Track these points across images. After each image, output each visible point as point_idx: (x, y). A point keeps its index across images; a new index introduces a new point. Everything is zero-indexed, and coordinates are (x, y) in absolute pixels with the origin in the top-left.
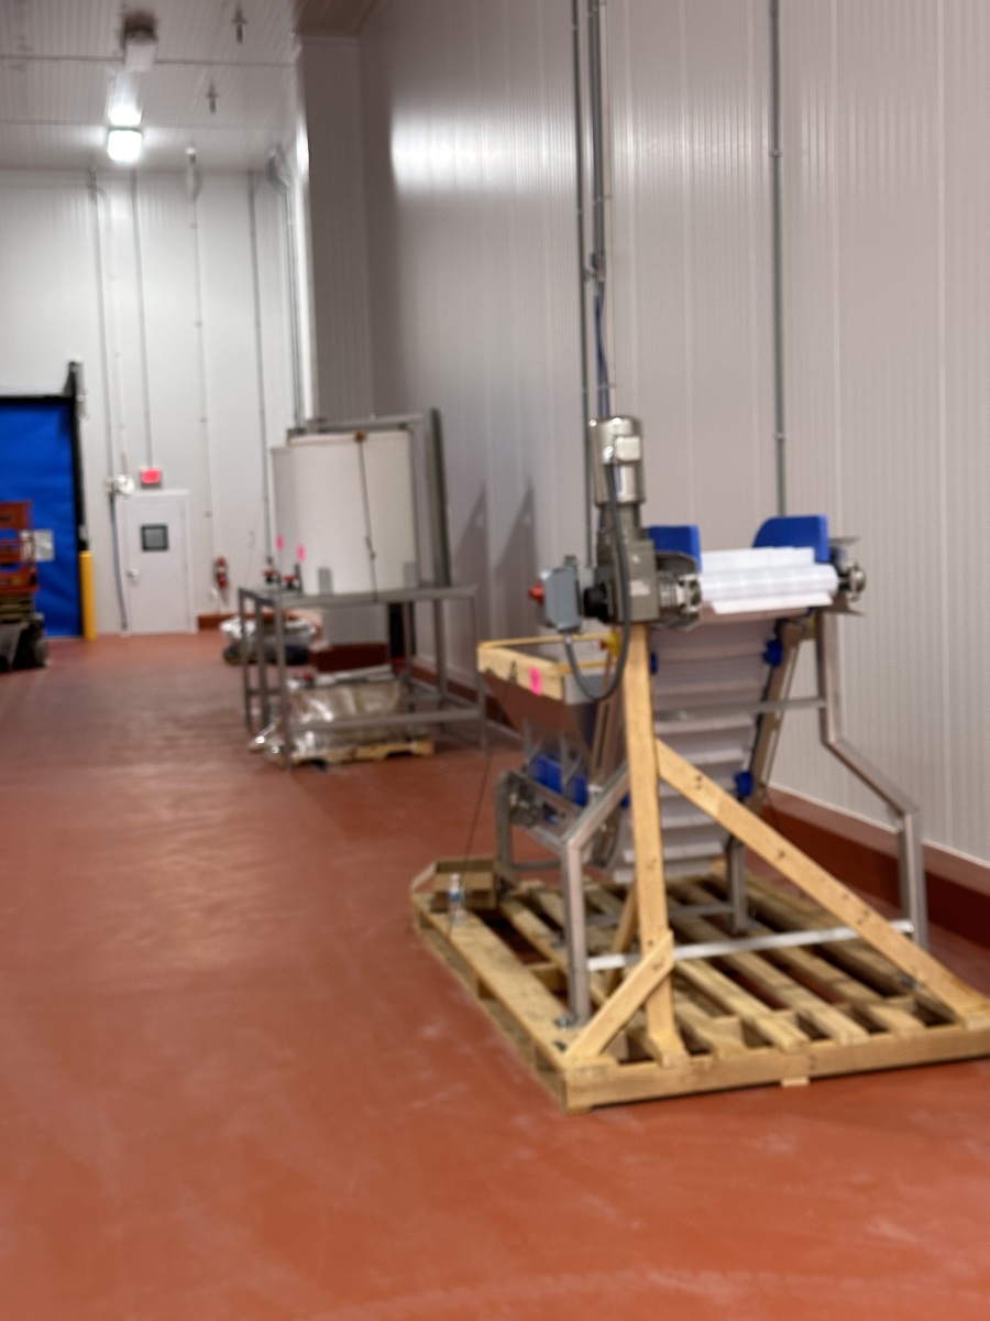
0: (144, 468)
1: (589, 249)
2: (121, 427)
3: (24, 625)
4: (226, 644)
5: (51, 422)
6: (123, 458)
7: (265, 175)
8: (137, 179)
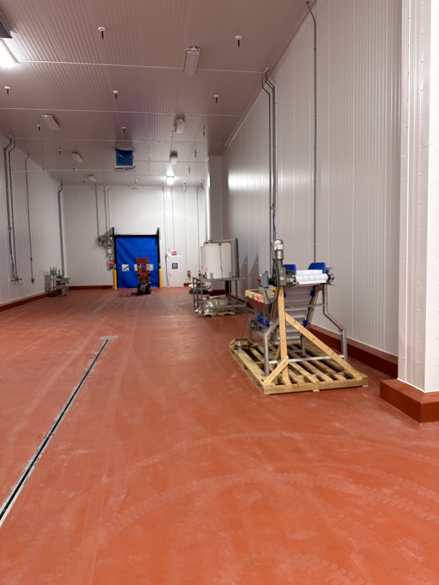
0: (173, 251)
1: (272, 202)
2: (168, 242)
3: (147, 285)
4: (190, 289)
5: (153, 241)
6: (169, 249)
7: (201, 186)
8: (172, 188)
